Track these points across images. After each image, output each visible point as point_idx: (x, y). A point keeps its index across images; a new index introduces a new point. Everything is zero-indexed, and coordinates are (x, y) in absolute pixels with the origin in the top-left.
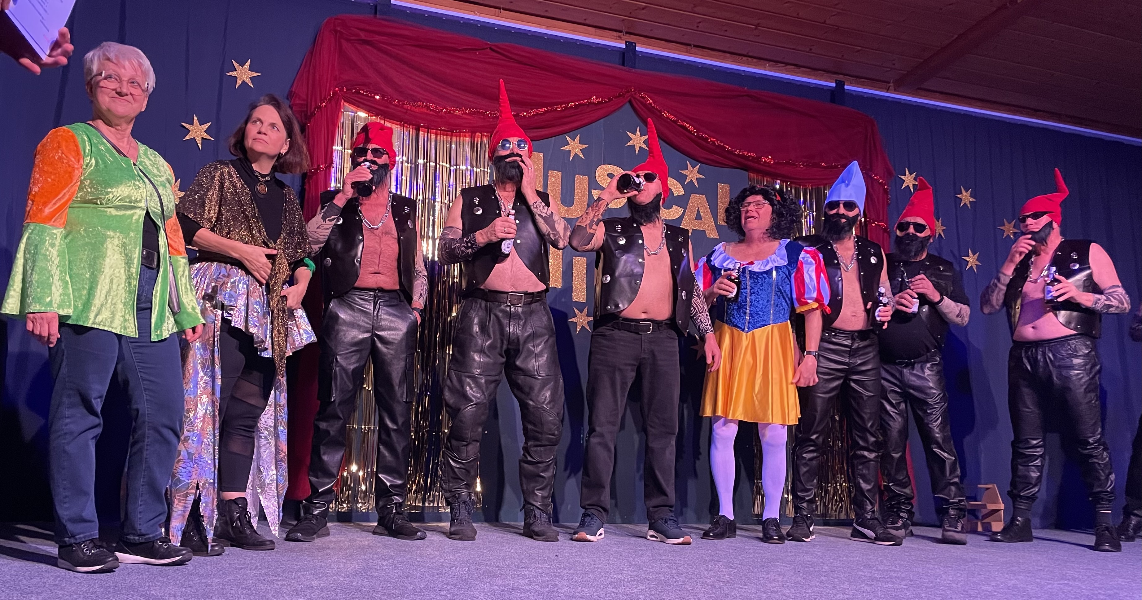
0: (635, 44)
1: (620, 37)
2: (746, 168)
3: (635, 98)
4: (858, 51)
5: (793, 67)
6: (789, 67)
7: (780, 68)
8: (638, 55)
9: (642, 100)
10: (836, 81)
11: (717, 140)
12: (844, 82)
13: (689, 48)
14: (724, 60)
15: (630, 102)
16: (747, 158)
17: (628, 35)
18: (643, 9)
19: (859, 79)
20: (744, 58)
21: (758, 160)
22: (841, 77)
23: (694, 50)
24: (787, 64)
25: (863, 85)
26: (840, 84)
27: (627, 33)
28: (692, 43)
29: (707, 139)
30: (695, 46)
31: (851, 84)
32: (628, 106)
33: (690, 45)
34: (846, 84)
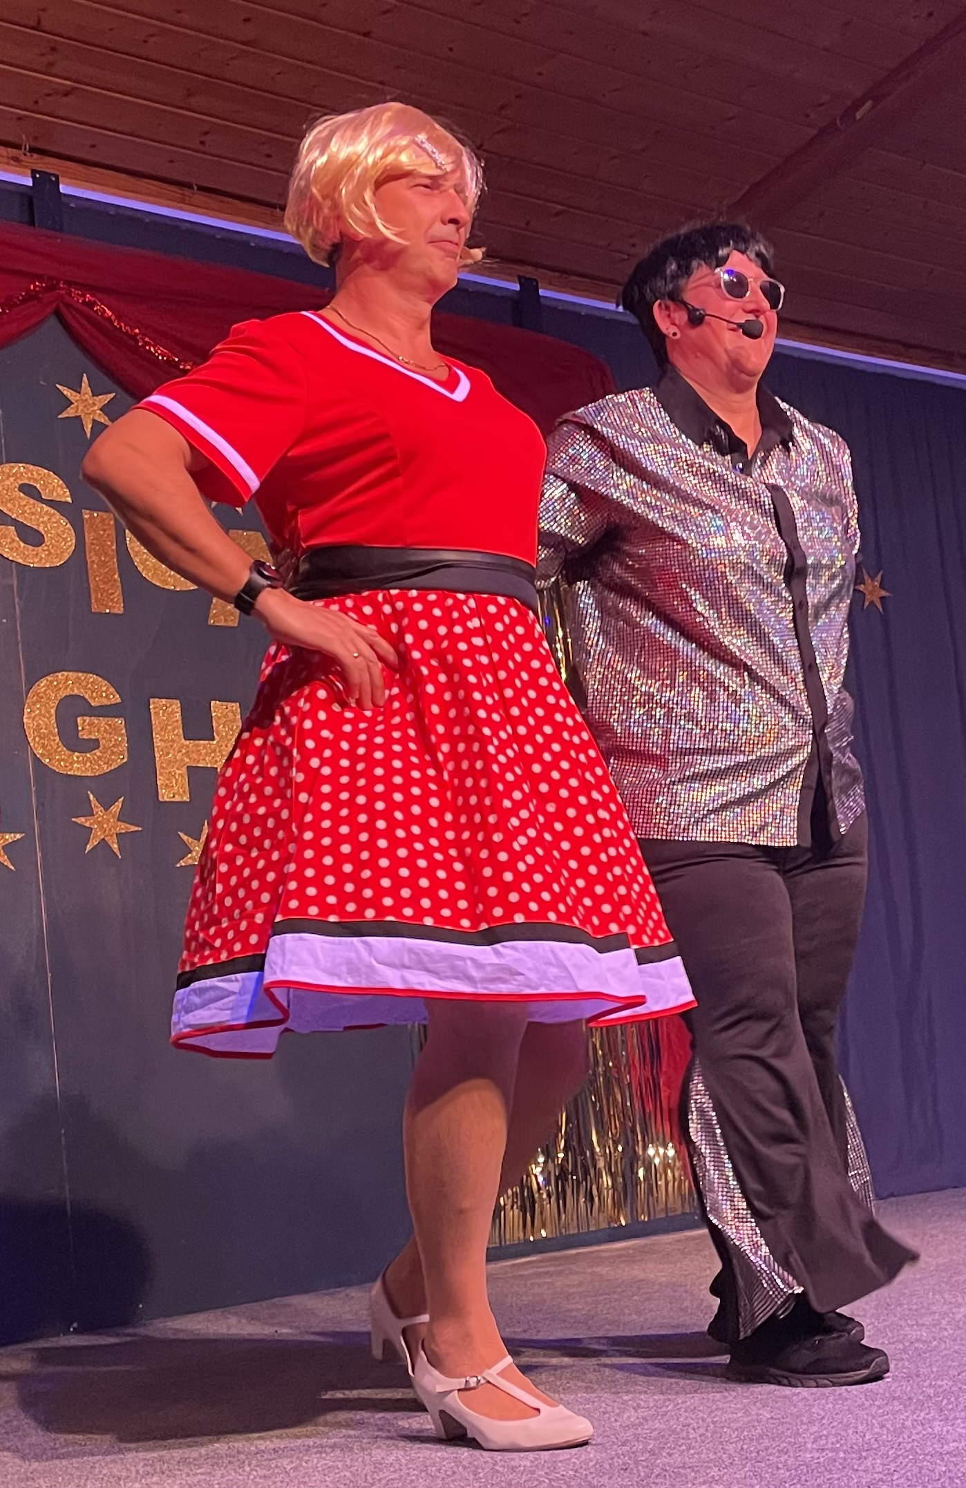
0: (57, 177)
1: (16, 159)
3: (68, 306)
4: (557, 214)
8: (68, 205)
9: (86, 309)
10: (520, 278)
12: (537, 281)
13: (187, 192)
15: (57, 313)
17: (35, 156)
18: (66, 95)
19: (566, 276)
22: (528, 271)
23: (200, 198)
25: (575, 289)
26: (529, 286)
27: (33, 150)
28: (194, 181)
30: (201, 188)
31: (551, 284)
32: (52, 322)
33: (189, 186)
34: (540, 285)
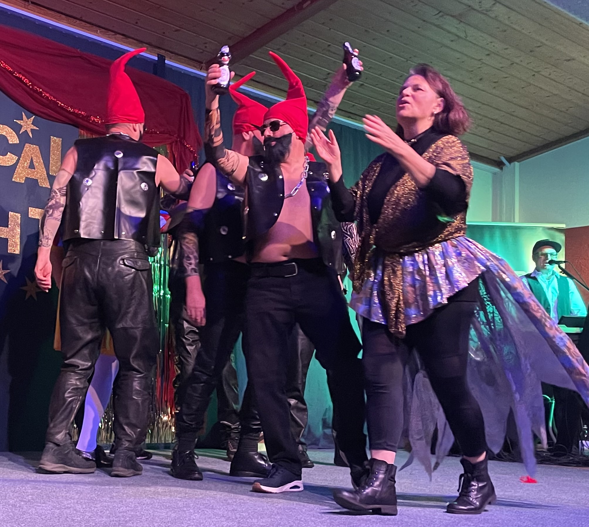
2: (76, 125)
4: (177, 30)
5: (121, 36)
6: (118, 36)
7: (110, 36)
10: (158, 55)
11: (50, 95)
12: (165, 57)
14: (59, 20)
16: (77, 115)
19: (177, 56)
20: (78, 22)
21: (87, 118)
22: (162, 52)
23: (31, 6)
24: (116, 33)
25: (180, 62)
26: (162, 58)
29: (41, 93)
30: (32, 3)
31: (171, 59)
33: (28, 1)
34: (166, 59)
